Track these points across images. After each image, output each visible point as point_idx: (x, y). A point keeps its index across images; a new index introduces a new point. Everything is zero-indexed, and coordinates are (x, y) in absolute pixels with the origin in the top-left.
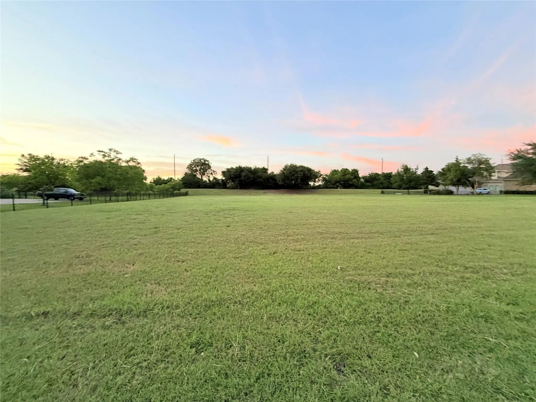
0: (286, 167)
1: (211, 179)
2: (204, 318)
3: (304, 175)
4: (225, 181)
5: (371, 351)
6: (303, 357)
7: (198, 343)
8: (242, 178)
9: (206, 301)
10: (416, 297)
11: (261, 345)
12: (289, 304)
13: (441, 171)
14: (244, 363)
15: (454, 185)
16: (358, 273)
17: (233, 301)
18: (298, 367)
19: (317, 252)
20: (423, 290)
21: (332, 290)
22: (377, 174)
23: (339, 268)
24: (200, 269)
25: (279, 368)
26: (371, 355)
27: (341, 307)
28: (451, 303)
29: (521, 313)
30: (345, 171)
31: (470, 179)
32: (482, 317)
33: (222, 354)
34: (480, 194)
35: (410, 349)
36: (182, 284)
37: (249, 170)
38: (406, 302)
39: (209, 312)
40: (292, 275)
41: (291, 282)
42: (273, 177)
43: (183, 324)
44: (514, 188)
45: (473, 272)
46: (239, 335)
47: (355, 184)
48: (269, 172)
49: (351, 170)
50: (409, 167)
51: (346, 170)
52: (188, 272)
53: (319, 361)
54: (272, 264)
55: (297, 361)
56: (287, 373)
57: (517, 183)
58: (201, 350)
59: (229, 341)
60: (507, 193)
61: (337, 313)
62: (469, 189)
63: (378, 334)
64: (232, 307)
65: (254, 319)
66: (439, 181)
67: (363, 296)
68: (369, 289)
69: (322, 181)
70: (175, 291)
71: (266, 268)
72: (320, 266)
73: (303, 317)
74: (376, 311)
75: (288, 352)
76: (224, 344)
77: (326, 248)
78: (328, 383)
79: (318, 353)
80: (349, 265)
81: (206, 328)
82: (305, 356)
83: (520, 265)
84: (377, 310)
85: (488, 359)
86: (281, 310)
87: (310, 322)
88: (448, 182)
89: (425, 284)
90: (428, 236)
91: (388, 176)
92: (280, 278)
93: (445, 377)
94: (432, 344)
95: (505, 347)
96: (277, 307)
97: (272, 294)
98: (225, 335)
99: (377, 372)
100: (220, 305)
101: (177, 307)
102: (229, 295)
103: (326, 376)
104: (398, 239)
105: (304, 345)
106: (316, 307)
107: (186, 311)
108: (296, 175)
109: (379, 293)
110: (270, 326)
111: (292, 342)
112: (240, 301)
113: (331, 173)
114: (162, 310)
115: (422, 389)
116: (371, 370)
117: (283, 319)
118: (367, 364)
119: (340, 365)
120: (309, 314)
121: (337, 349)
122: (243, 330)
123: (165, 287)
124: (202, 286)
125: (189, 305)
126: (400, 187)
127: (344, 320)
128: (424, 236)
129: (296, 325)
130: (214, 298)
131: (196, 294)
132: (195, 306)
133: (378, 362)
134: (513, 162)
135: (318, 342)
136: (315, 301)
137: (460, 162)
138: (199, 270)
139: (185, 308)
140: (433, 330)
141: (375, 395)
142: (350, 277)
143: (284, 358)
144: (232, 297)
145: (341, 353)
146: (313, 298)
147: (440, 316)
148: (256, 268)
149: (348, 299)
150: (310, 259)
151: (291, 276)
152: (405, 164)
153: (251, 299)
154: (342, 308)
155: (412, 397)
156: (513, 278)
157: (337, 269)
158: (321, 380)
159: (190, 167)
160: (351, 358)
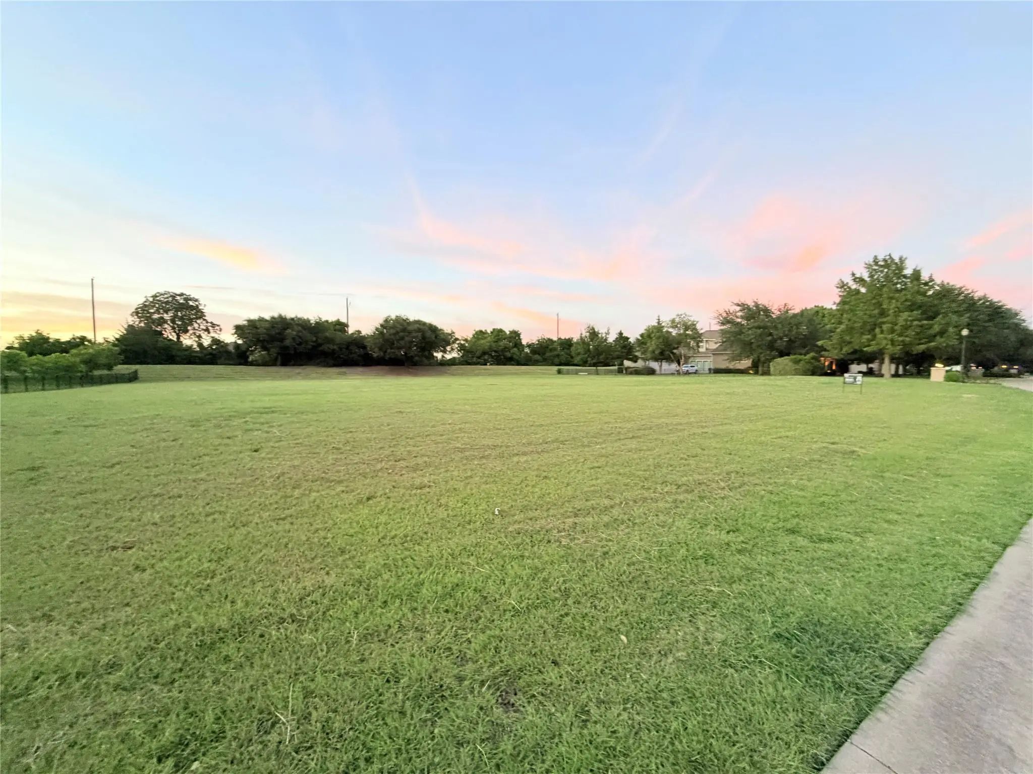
0: (386, 321)
1: (206, 341)
2: (196, 677)
3: (424, 338)
4: (244, 348)
5: (557, 653)
6: (440, 699)
7: (182, 743)
8: (288, 342)
9: (200, 634)
10: (618, 543)
11: (348, 702)
12: (404, 598)
13: (640, 338)
14: (310, 751)
15: (656, 359)
16: (530, 517)
17: (276, 619)
18: (429, 723)
19: (456, 487)
20: (627, 531)
21: (488, 555)
22: (550, 340)
23: (497, 513)
24: (181, 559)
25: (390, 738)
26: (558, 659)
27: (504, 584)
28: (664, 544)
29: (743, 542)
30: (498, 333)
31: (675, 351)
32: (702, 558)
33: (250, 749)
34: (687, 373)
35: (615, 631)
36: (127, 605)
37: (303, 325)
38: (605, 553)
39: (212, 657)
40: (408, 538)
41: (407, 553)
42: (358, 342)
43: (133, 705)
44: (723, 365)
45: (687, 491)
46: (294, 694)
47: (515, 356)
48: (351, 330)
49: (508, 333)
50: (596, 330)
51: (501, 331)
52: (144, 570)
53: (470, 697)
54: (366, 522)
55: (428, 712)
56: (409, 742)
57: (726, 357)
58: (193, 758)
59: (269, 714)
60: (718, 371)
61: (498, 596)
62: (674, 366)
63: (566, 619)
64: (274, 632)
65: (328, 649)
66: (636, 354)
67: (540, 558)
68: (549, 541)
69: (459, 351)
70: (103, 628)
71: (352, 531)
72: (463, 513)
73: (436, 619)
74: (562, 579)
75: (408, 699)
76: (255, 724)
77: (471, 477)
78: (488, 736)
79: (466, 683)
80: (513, 504)
81: (206, 699)
82: (443, 696)
83: (737, 473)
84: (563, 576)
85: (712, 619)
86: (389, 615)
87: (448, 626)
88: (649, 355)
89: (629, 520)
90: (627, 442)
91: (567, 344)
92: (383, 548)
93: (663, 663)
94: (644, 616)
95: (729, 595)
96: (380, 610)
97: (369, 585)
98: (259, 702)
99: (569, 687)
100: (240, 636)
101: (113, 667)
102: (263, 607)
103: (485, 724)
104: (586, 449)
105: (439, 674)
106: (459, 594)
107: (141, 670)
108: (407, 339)
109: (564, 546)
110: (367, 653)
111: (414, 675)
112: (292, 615)
113: (474, 336)
114: (59, 685)
115: (635, 694)
116: (560, 685)
117: (394, 632)
118: (553, 678)
119: (507, 693)
120: (447, 611)
121: (501, 665)
122: (302, 678)
123: (70, 622)
124: (190, 599)
125: (149, 654)
126: (584, 363)
127: (510, 607)
128: (623, 442)
129: (422, 639)
130: (224, 622)
131: (172, 623)
132: (170, 651)
133: (569, 669)
134: (722, 327)
135: (467, 661)
136: (456, 581)
137: (663, 324)
138: (177, 563)
139: (138, 664)
140: (643, 592)
141: (568, 729)
142: (516, 526)
143: (400, 712)
144: (271, 610)
145: (508, 671)
146: (452, 577)
147: (651, 567)
148: (329, 535)
149: (516, 567)
150: (443, 501)
151: (406, 541)
152: (592, 324)
153: (319, 605)
154: (507, 585)
155: (622, 712)
156: (731, 494)
157: (493, 513)
158: (475, 734)
159: (142, 311)
160: (525, 674)
